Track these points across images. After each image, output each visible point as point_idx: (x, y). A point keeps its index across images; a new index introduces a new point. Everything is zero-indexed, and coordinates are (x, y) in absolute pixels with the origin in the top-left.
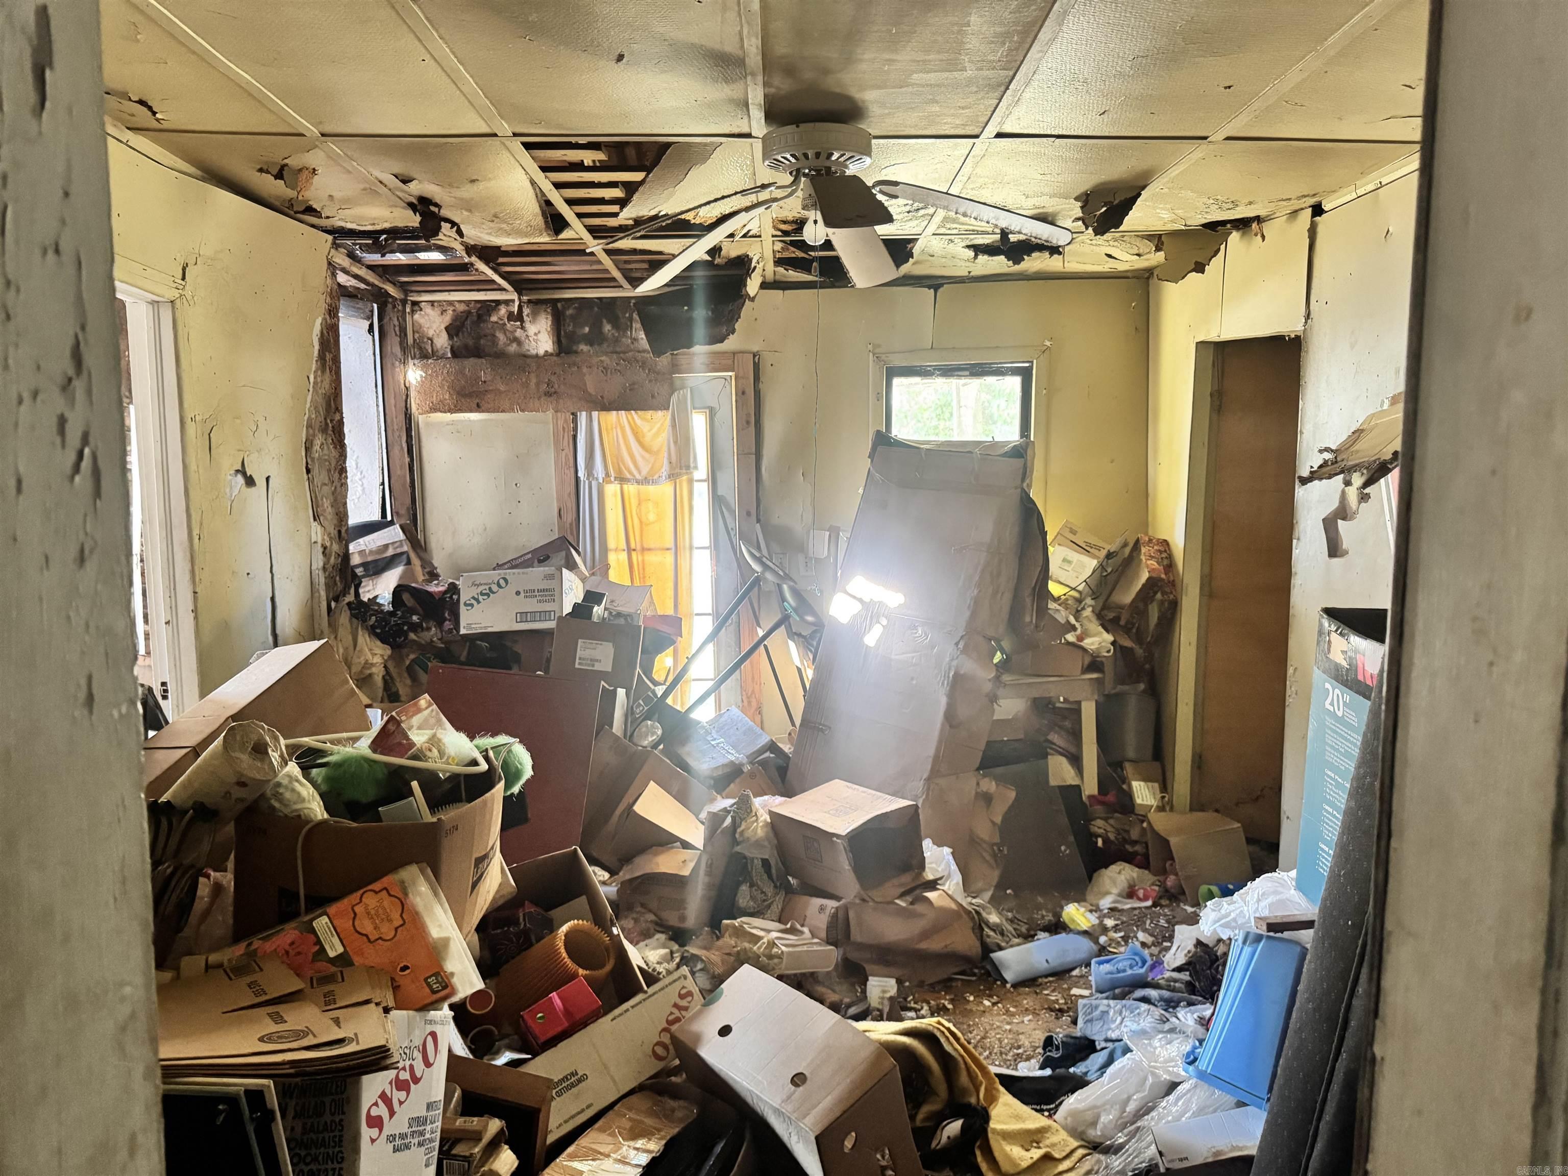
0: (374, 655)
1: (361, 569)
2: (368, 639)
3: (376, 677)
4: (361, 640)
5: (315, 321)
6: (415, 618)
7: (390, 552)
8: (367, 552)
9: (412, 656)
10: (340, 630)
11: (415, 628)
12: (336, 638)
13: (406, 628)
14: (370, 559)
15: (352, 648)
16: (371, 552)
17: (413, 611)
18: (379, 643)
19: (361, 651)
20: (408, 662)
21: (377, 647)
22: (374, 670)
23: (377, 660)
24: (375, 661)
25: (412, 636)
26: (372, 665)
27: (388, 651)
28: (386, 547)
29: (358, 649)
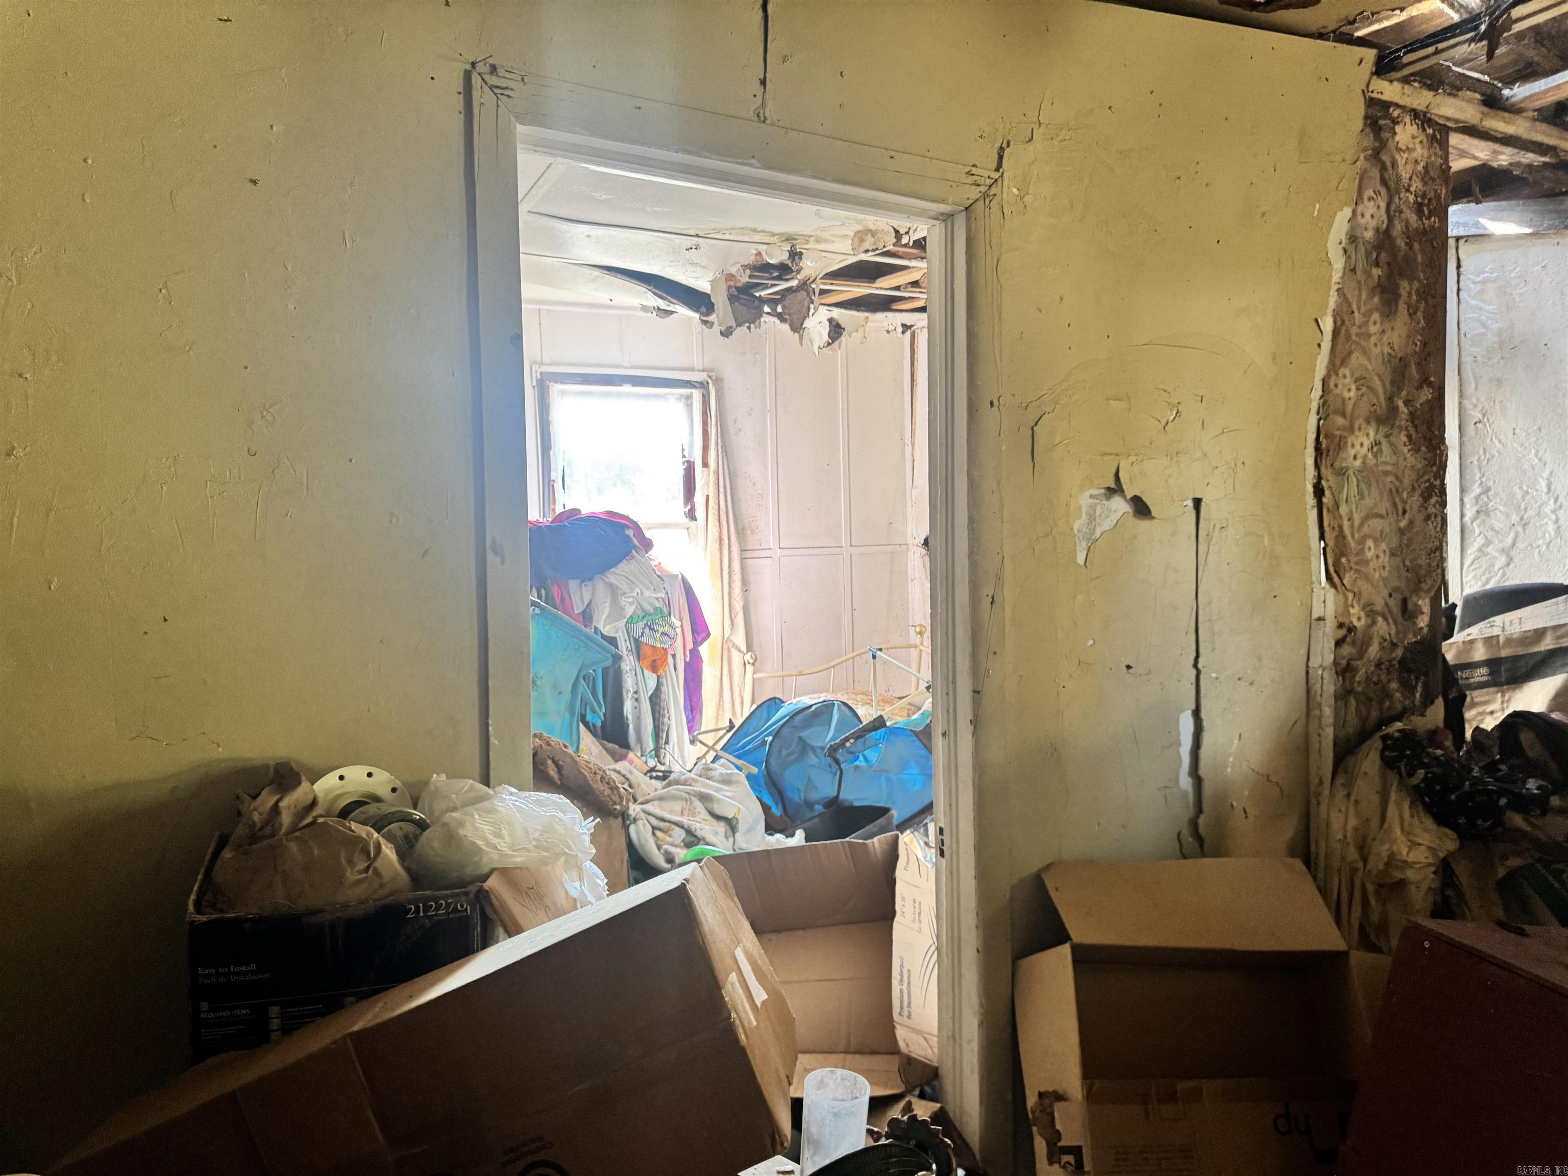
0: (1413, 845)
1: (1484, 671)
2: (1407, 813)
3: (1413, 888)
4: (1392, 811)
5: (1333, 217)
6: (1532, 785)
7: (1548, 644)
8: (1502, 640)
9: (1515, 862)
10: (1359, 782)
11: (1524, 804)
12: (1348, 796)
13: (1503, 801)
14: (1504, 653)
15: (1375, 822)
16: (1509, 641)
17: (1533, 769)
18: (1429, 822)
19: (1390, 830)
20: (1501, 872)
21: (1426, 830)
22: (1410, 874)
23: (1420, 856)
24: (1411, 858)
25: (1517, 820)
26: (1406, 864)
27: (1449, 843)
28: (1540, 634)
29: (1386, 826)
